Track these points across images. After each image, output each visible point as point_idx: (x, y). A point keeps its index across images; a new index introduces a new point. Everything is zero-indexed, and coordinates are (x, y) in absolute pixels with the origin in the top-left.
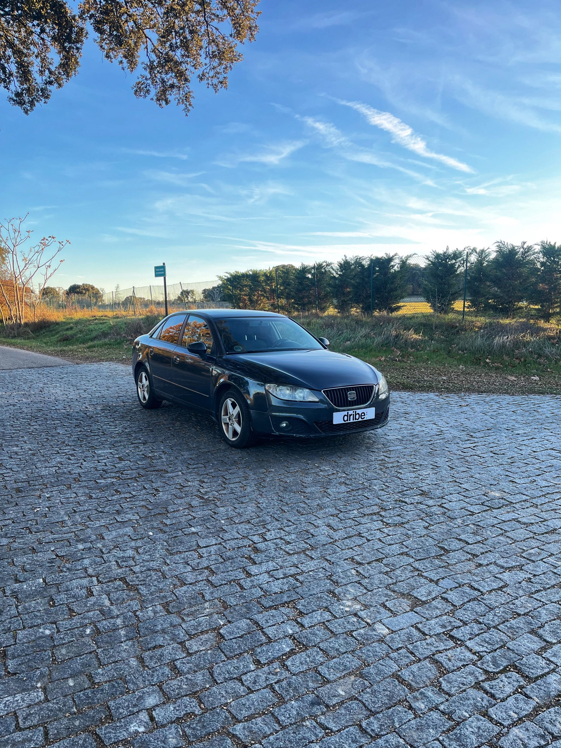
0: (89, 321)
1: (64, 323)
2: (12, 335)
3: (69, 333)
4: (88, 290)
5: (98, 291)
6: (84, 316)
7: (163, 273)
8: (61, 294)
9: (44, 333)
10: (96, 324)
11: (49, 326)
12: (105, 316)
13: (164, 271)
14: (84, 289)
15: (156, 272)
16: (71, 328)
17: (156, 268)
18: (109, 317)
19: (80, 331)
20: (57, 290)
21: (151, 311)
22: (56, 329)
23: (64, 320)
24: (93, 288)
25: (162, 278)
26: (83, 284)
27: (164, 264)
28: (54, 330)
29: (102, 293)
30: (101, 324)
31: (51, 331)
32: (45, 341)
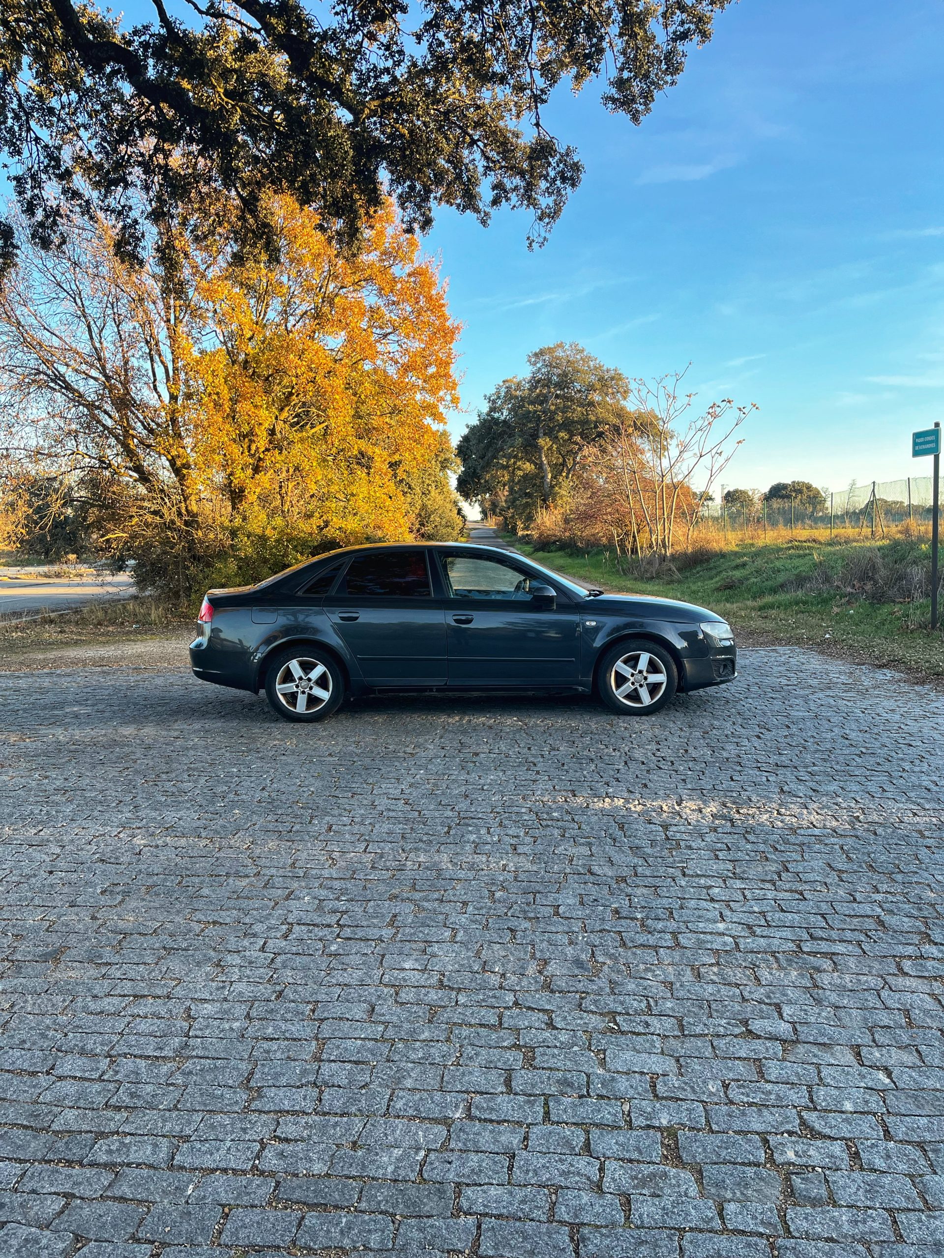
0: (779, 550)
1: (736, 554)
2: (649, 575)
3: (738, 574)
4: (800, 491)
5: (819, 492)
6: (776, 539)
7: (932, 445)
8: (756, 500)
9: (698, 573)
10: (791, 557)
11: (708, 560)
12: (814, 541)
13: (937, 441)
14: (795, 491)
15: (915, 444)
16: (744, 565)
17: (917, 436)
18: (820, 543)
19: (757, 572)
20: (750, 493)
21: (907, 531)
22: (719, 566)
23: (737, 549)
24: (809, 487)
25: (930, 458)
26: (794, 482)
27: (937, 425)
28: (715, 567)
29: (824, 495)
30: (799, 556)
31: (711, 569)
32: (694, 588)
